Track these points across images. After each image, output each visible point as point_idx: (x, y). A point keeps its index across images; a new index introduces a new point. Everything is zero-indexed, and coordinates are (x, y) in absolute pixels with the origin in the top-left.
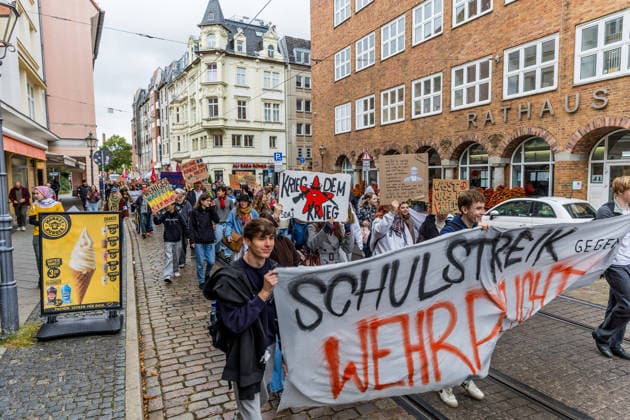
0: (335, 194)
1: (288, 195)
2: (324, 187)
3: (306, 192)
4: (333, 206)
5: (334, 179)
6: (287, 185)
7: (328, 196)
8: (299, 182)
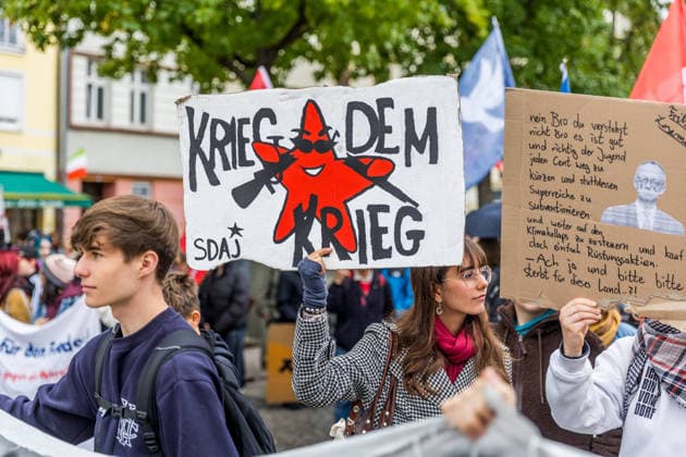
0: (399, 159)
1: (214, 181)
2: (349, 136)
3: (277, 164)
4: (396, 204)
5: (386, 103)
6: (206, 145)
7: (370, 171)
8: (248, 132)
